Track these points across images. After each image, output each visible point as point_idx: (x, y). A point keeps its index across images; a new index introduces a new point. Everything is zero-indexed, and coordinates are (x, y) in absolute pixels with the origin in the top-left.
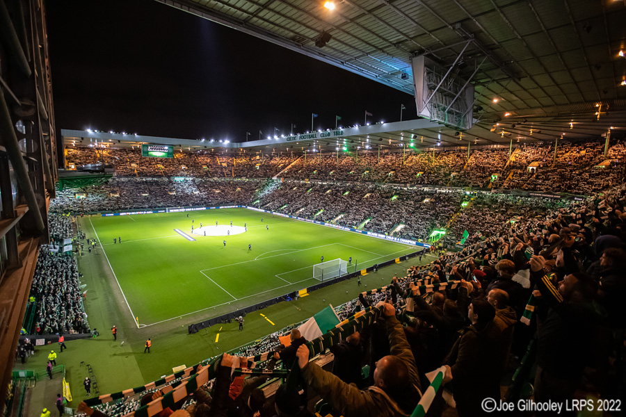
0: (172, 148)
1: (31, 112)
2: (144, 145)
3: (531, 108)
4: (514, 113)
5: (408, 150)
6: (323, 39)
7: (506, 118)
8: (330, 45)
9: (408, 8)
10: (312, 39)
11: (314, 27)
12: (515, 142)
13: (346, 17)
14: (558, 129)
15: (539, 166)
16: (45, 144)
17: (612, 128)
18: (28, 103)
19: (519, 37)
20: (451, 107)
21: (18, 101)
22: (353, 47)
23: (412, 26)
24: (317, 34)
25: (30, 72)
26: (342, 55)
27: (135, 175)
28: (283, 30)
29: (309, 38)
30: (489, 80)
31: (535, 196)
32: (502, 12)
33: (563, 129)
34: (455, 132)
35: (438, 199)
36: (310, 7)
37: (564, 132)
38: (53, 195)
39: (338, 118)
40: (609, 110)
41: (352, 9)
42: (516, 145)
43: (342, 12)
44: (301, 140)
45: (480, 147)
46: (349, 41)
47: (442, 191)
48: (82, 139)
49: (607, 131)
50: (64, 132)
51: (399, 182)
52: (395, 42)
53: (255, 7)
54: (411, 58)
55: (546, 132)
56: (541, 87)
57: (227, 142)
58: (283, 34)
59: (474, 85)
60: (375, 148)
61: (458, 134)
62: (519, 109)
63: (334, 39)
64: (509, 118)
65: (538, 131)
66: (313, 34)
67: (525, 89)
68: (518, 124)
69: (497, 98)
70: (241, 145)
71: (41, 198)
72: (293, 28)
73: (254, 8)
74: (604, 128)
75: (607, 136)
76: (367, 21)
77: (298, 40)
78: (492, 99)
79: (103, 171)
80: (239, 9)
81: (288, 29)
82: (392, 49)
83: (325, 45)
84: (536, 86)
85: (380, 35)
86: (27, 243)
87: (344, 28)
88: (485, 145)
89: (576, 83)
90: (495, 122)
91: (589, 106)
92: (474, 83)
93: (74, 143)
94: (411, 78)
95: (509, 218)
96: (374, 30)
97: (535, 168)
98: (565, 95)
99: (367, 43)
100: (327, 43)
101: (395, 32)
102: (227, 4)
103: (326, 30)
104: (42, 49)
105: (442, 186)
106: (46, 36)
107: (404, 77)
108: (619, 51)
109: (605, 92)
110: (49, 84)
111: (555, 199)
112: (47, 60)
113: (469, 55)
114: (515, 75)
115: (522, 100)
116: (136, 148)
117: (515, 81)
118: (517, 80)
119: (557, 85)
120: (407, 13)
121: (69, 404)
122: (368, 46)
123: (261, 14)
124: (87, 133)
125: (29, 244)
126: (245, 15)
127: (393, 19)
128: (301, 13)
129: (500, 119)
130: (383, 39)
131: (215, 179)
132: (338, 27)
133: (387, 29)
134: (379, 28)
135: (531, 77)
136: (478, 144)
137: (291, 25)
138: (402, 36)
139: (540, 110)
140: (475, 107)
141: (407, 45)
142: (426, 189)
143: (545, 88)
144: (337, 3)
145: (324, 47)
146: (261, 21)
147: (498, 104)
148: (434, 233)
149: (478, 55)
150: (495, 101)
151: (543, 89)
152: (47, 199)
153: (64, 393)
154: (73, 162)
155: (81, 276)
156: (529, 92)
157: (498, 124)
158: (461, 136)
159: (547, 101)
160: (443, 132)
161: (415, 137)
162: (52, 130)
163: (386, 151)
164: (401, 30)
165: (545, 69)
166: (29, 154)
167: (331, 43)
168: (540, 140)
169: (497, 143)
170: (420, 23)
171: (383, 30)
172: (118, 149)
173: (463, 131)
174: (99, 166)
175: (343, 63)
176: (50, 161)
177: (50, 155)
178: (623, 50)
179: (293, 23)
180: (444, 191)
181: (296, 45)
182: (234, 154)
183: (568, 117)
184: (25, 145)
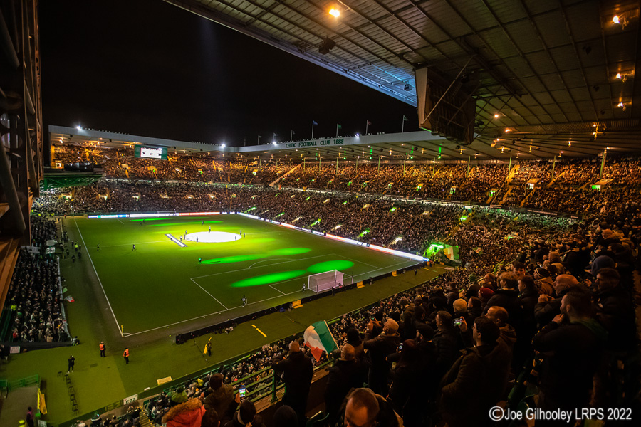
0: (167, 150)
1: (17, 106)
2: (136, 146)
3: (531, 125)
4: (514, 130)
5: (408, 162)
6: (327, 46)
7: (505, 134)
8: (334, 52)
9: (413, 19)
10: (315, 46)
11: (318, 33)
12: (514, 158)
13: (350, 26)
14: (556, 147)
15: (538, 183)
16: (30, 139)
17: (608, 148)
18: (14, 95)
19: (521, 55)
20: (454, 120)
21: (3, 93)
22: (356, 56)
23: (417, 38)
24: (321, 40)
25: (18, 64)
26: (346, 63)
27: (125, 177)
28: (286, 34)
29: (313, 45)
30: (490, 95)
31: (533, 213)
32: (505, 29)
33: (561, 147)
34: (456, 145)
35: (437, 212)
36: (315, 13)
37: (563, 150)
38: (36, 194)
39: (339, 126)
40: (606, 131)
41: (358, 17)
42: (515, 161)
43: (347, 19)
44: (301, 147)
45: (480, 162)
46: (353, 49)
47: (442, 204)
48: (71, 136)
49: (604, 151)
50: (52, 128)
51: (398, 194)
52: (399, 53)
53: (259, 10)
54: (414, 70)
55: (546, 149)
56: (541, 105)
57: (223, 146)
58: (287, 39)
59: (477, 99)
60: (376, 158)
61: (459, 147)
62: (519, 126)
63: (338, 46)
64: (510, 133)
65: (537, 148)
66: (318, 41)
67: (526, 107)
68: (518, 140)
69: (498, 113)
70: (238, 150)
71: (24, 196)
72: (297, 34)
73: (257, 11)
74: (600, 148)
75: (603, 156)
76: (373, 30)
77: (302, 45)
78: (493, 115)
79: (92, 171)
80: (242, 11)
81: (291, 34)
82: (396, 60)
83: (328, 52)
84: (536, 103)
85: (385, 45)
86: (6, 244)
87: (348, 36)
88: (485, 159)
89: (575, 102)
90: (496, 137)
91: (587, 125)
92: (476, 97)
93: (62, 140)
94: (414, 90)
95: (507, 234)
96: (378, 40)
97: (533, 185)
98: (564, 113)
99: (370, 52)
100: (330, 50)
101: (400, 43)
102: (229, 5)
103: (330, 37)
104: (32, 40)
105: (440, 199)
106: (37, 27)
107: (407, 88)
108: (616, 74)
109: (603, 113)
110: (38, 78)
111: (552, 216)
112: (37, 53)
113: (472, 70)
114: (515, 92)
115: (522, 117)
116: (128, 148)
117: (515, 97)
118: (518, 97)
119: (557, 103)
120: (412, 24)
121: (43, 417)
122: (372, 55)
123: (265, 17)
124: (77, 130)
125: (8, 245)
126: (248, 17)
127: (397, 29)
128: (305, 18)
129: (500, 135)
130: (388, 49)
131: (211, 183)
132: (342, 35)
133: (391, 39)
134: (384, 38)
135: (531, 94)
136: (478, 158)
137: (294, 30)
138: (406, 47)
139: (539, 127)
140: (476, 122)
141: (410, 57)
142: (426, 202)
143: (544, 106)
144: (342, 11)
145: (328, 54)
146: (264, 24)
147: (499, 119)
148: (432, 247)
149: (482, 70)
150: (496, 116)
151: (543, 108)
152: (30, 198)
153: (38, 405)
154: (59, 160)
155: (63, 280)
156: (529, 109)
157: (498, 140)
158: (462, 150)
159: (545, 119)
160: (444, 145)
161: (416, 149)
162: (39, 125)
163: (386, 162)
164: (405, 41)
165: (546, 87)
166: (13, 149)
167: (335, 50)
168: (540, 157)
169: (497, 159)
170: (424, 35)
171: (388, 40)
172: (109, 148)
173: (463, 145)
174: (87, 166)
175: (346, 71)
176: (35, 158)
177: (36, 151)
178: (621, 72)
179: (297, 28)
180: (443, 205)
181: (299, 50)
182: (230, 158)
183: (566, 135)
184: (9, 139)
